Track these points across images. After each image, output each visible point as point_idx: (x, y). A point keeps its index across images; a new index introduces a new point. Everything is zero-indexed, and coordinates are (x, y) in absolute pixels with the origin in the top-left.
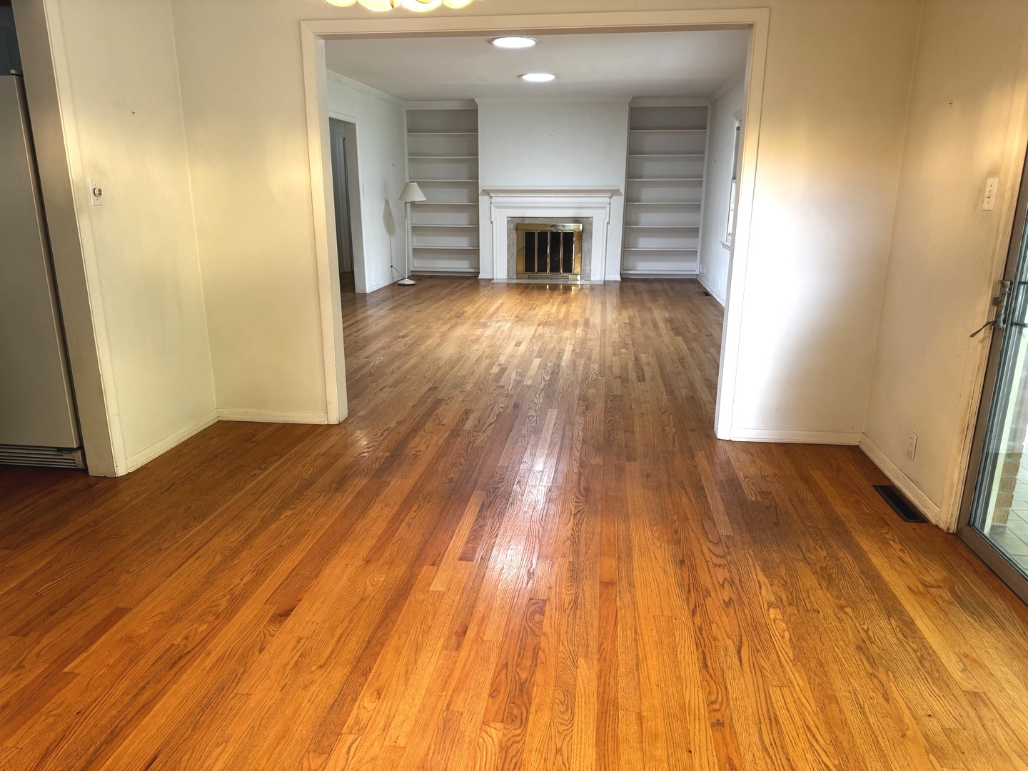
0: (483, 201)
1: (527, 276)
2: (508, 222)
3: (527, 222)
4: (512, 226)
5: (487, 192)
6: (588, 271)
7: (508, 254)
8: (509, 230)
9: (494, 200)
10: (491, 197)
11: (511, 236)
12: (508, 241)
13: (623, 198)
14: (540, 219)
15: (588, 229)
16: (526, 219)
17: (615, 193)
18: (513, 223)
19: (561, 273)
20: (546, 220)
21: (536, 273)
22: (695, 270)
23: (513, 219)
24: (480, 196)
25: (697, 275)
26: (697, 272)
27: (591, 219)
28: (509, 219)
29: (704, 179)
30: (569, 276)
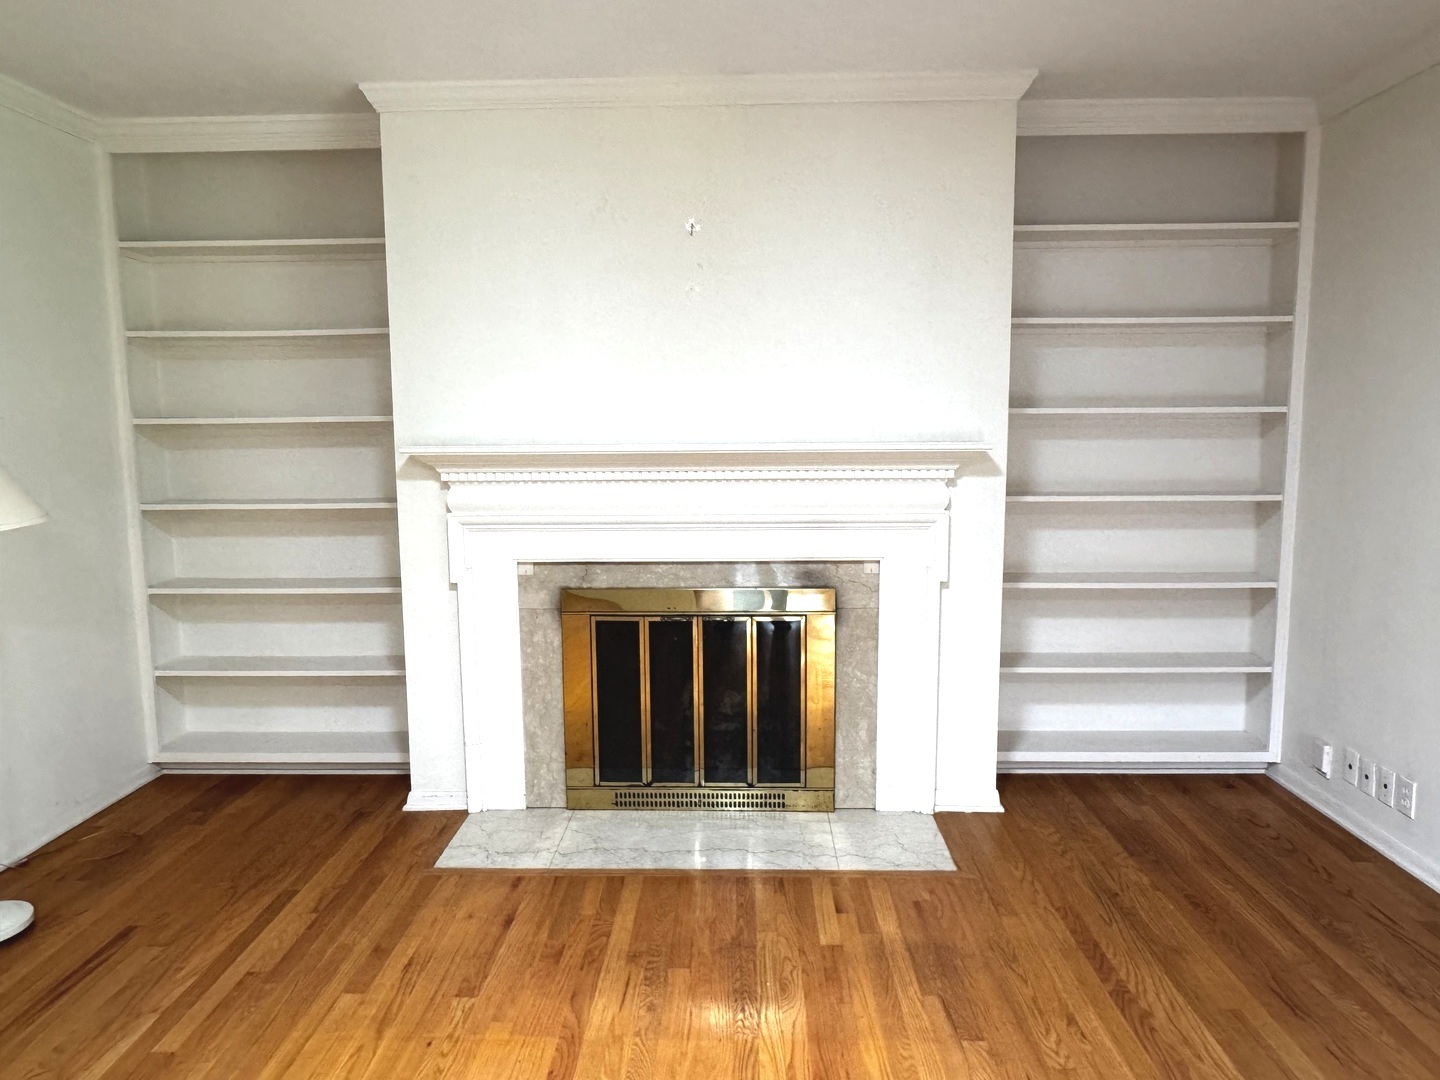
0: (414, 498)
1: (608, 795)
2: (524, 582)
3: (602, 580)
4: (542, 599)
5: (427, 466)
6: (863, 773)
7: (528, 709)
8: (528, 617)
9: (455, 495)
10: (446, 485)
11: (538, 637)
12: (525, 656)
13: (1000, 483)
14: (660, 569)
15: (859, 604)
16: (598, 569)
17: (971, 462)
18: (542, 584)
19: (751, 786)
20: (683, 572)
21: (648, 785)
22: (1264, 747)
23: (546, 571)
24: (399, 483)
25: (1271, 764)
26: (1274, 753)
27: (868, 568)
28: (530, 570)
29: (1296, 409)
30: (789, 794)
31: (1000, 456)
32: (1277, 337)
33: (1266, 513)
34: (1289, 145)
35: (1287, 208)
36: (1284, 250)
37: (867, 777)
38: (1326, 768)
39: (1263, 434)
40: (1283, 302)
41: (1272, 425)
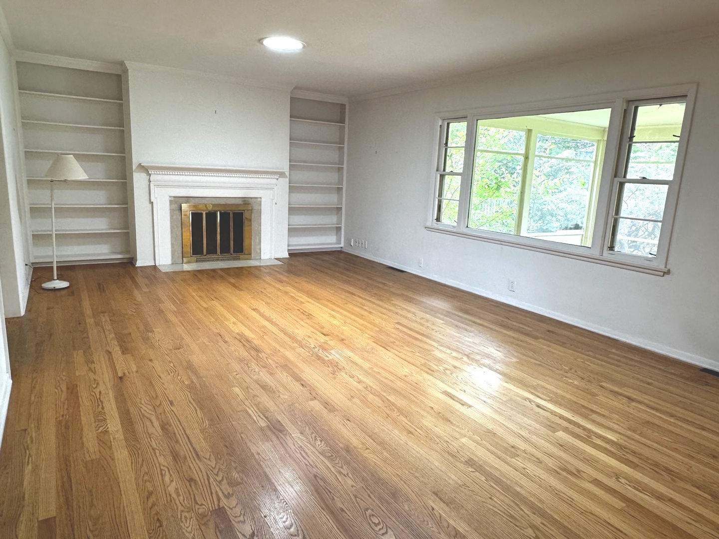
0: (139, 178)
1: (195, 259)
2: (171, 201)
3: (192, 202)
4: (176, 206)
5: (144, 169)
8: (171, 212)
9: (153, 177)
10: (150, 174)
11: (175, 217)
12: (171, 222)
13: (287, 180)
14: (207, 199)
15: (257, 208)
16: (191, 199)
17: (282, 174)
18: (176, 203)
19: (231, 254)
20: (214, 200)
21: (205, 255)
22: (340, 244)
23: (177, 199)
24: (134, 173)
25: (341, 247)
26: (342, 245)
27: (259, 199)
28: (172, 199)
29: (345, 166)
30: (241, 256)
31: (287, 174)
32: (341, 149)
33: (339, 190)
34: (343, 106)
35: (342, 121)
36: (342, 129)
37: (259, 251)
38: (352, 244)
39: (338, 172)
40: (342, 142)
41: (340, 170)
